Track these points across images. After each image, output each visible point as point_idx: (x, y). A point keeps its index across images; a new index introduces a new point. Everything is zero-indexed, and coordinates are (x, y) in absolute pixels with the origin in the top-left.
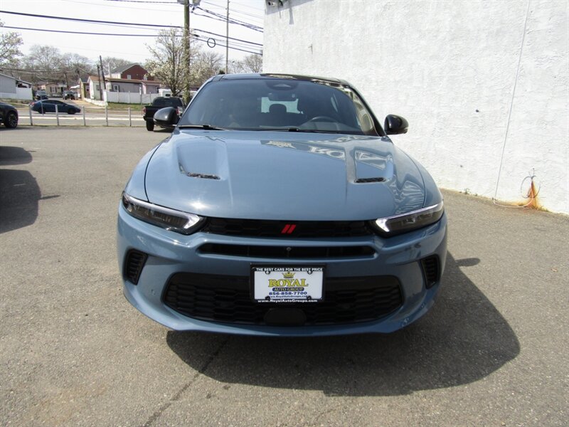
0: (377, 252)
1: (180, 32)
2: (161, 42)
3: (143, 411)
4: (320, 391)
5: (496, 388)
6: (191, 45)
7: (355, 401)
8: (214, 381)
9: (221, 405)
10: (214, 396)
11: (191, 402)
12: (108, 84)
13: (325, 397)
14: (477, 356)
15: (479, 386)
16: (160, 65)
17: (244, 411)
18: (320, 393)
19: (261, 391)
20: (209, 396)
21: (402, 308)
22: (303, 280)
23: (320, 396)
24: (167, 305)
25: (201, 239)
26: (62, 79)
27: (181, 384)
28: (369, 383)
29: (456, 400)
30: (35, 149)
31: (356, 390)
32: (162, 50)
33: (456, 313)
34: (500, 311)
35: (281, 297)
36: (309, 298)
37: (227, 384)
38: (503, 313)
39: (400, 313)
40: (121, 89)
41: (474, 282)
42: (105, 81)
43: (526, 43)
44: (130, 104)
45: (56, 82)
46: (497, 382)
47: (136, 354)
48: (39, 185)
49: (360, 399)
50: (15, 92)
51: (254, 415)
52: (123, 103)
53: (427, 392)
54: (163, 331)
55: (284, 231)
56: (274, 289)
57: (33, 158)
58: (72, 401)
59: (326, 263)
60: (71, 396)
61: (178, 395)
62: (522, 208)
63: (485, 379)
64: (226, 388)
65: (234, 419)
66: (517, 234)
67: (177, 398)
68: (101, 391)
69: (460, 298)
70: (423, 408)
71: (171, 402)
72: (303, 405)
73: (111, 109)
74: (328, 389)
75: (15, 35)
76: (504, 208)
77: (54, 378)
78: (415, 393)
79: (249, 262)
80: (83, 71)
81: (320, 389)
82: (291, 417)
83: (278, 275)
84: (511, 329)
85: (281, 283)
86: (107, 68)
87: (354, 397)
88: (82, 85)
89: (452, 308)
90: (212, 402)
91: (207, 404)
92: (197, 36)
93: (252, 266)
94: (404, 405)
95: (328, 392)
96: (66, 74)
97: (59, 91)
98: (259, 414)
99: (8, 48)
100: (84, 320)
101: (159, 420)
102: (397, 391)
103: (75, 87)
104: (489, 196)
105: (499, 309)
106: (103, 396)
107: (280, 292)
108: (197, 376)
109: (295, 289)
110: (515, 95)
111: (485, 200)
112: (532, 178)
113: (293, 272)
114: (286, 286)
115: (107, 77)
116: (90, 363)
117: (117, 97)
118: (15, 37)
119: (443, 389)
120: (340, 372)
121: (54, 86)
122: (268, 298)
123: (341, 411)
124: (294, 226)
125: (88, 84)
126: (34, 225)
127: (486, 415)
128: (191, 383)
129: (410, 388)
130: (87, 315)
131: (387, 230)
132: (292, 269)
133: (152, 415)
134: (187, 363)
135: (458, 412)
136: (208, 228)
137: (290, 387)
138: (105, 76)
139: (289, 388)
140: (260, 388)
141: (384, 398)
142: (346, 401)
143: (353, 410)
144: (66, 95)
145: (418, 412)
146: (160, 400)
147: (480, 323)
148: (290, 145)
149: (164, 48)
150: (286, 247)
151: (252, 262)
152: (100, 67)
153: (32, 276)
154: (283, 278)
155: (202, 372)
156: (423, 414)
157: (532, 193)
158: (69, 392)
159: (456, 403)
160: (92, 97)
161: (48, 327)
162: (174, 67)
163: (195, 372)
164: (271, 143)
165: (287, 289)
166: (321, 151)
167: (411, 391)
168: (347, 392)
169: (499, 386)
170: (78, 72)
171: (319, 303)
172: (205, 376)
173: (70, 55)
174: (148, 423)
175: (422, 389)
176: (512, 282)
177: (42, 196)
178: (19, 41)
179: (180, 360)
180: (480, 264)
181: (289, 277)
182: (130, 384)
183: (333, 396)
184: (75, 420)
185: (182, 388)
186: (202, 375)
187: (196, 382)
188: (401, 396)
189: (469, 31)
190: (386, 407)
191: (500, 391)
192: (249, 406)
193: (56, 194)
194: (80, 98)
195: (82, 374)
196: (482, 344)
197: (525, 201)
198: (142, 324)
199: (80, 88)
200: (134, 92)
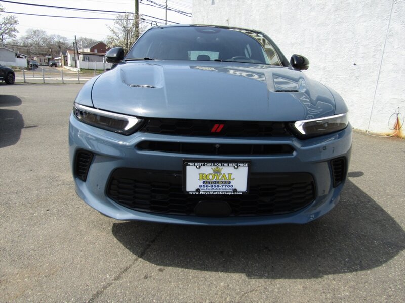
0: (296, 151)
1: (132, 17)
2: (117, 23)
3: (88, 290)
4: (242, 274)
5: (395, 273)
6: (140, 25)
7: (273, 283)
8: (151, 264)
9: (156, 285)
10: (150, 277)
11: (130, 282)
12: (81, 56)
13: (247, 279)
14: (374, 246)
15: (380, 271)
16: (117, 40)
17: (176, 291)
18: (243, 276)
19: (191, 273)
20: (146, 277)
21: (315, 202)
22: (230, 174)
23: (243, 278)
24: (111, 199)
25: (139, 137)
26: (49, 53)
27: (123, 266)
28: (285, 267)
29: (362, 283)
30: (25, 97)
31: (274, 273)
32: (119, 29)
33: (351, 212)
34: (386, 211)
35: (210, 190)
36: (235, 190)
37: (162, 267)
38: (389, 212)
39: (313, 206)
40: (90, 59)
41: (362, 189)
42: (79, 53)
43: (394, 11)
44: (96, 70)
45: (45, 55)
46: (395, 268)
47: (86, 241)
48: (24, 119)
49: (278, 281)
50: (15, 61)
51: (185, 294)
52: (92, 70)
53: (335, 276)
54: (110, 223)
55: (213, 130)
56: (203, 183)
57: (23, 102)
58: (26, 280)
59: (250, 159)
60: (26, 275)
61: (119, 275)
62: (388, 137)
63: (384, 265)
64: (161, 270)
65: (168, 298)
66: (389, 155)
67: (118, 278)
68: (52, 272)
69: (352, 200)
70: (333, 290)
71: (112, 282)
72: (228, 286)
73: (83, 73)
74: (249, 272)
75: (13, 18)
76: (375, 137)
77: (14, 260)
78: (325, 277)
79: (182, 158)
80: (63, 47)
81: (242, 273)
82: (218, 296)
83: (208, 169)
84: (398, 224)
85: (210, 177)
86: (80, 45)
87: (273, 280)
88: (63, 57)
89: (347, 208)
90: (148, 282)
91: (144, 283)
92: (144, 19)
93: (184, 161)
94: (317, 287)
95: (249, 275)
96: (51, 49)
97: (46, 61)
98: (190, 293)
99: (8, 27)
100: (45, 214)
101: (101, 297)
102: (310, 275)
103: (57, 58)
104: (363, 129)
105: (385, 209)
106: (54, 276)
107: (209, 185)
108: (136, 259)
109: (223, 183)
110: (385, 51)
111: (360, 131)
112: (397, 114)
113: (221, 167)
114: (214, 180)
115: (80, 51)
116: (46, 248)
117: (87, 64)
118: (13, 19)
119: (349, 274)
120: (259, 258)
121: (42, 58)
122: (198, 190)
123: (262, 291)
124: (222, 126)
125: (67, 56)
126: (16, 145)
127: (390, 297)
128: (131, 265)
129: (320, 272)
130: (48, 210)
131: (303, 133)
132: (220, 164)
133: (95, 293)
134: (128, 249)
135: (365, 293)
136: (145, 129)
137: (217, 270)
138: (79, 51)
139: (215, 271)
140: (191, 271)
141: (298, 280)
142: (266, 283)
143: (273, 291)
144: (51, 64)
145: (329, 293)
146: (103, 280)
147: (372, 219)
148: (213, 69)
149: (120, 27)
150: (215, 144)
151: (184, 158)
152: (76, 43)
153: (8, 181)
154: (211, 172)
155: (141, 257)
156: (334, 294)
157: (398, 126)
158: (25, 272)
159: (362, 285)
160: (69, 65)
161: (16, 219)
162: (127, 42)
163: (135, 257)
164: (198, 67)
165: (215, 182)
166: (238, 73)
167: (321, 274)
168: (266, 275)
169: (397, 271)
170: (60, 48)
171: (244, 196)
172: (143, 260)
173: (54, 35)
174: (90, 300)
175: (330, 273)
176: (392, 188)
177: (25, 126)
178: (16, 22)
179: (122, 247)
180: (363, 176)
181: (217, 172)
182: (79, 266)
183: (254, 278)
184: (27, 296)
185: (123, 270)
186: (140, 259)
187: (135, 265)
188: (313, 280)
189: (349, 3)
190: (301, 288)
191: (399, 276)
192: (181, 286)
193: (35, 125)
194: (61, 66)
195: (38, 257)
196: (376, 236)
197: (392, 132)
198: (93, 218)
199: (61, 59)
200: (100, 61)
